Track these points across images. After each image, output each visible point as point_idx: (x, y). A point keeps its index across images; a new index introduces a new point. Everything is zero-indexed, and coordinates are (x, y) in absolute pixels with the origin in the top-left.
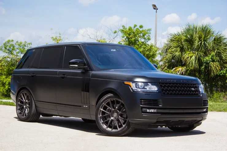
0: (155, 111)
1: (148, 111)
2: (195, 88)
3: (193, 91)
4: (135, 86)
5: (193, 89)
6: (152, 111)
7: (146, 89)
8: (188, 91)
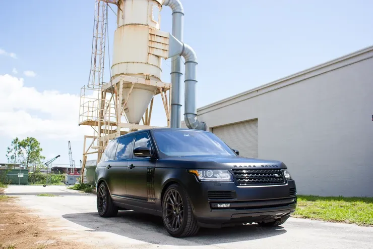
0: (228, 205)
1: (219, 206)
2: (279, 174)
3: (277, 178)
4: (201, 175)
5: (276, 175)
6: (224, 205)
7: (216, 177)
8: (270, 178)
